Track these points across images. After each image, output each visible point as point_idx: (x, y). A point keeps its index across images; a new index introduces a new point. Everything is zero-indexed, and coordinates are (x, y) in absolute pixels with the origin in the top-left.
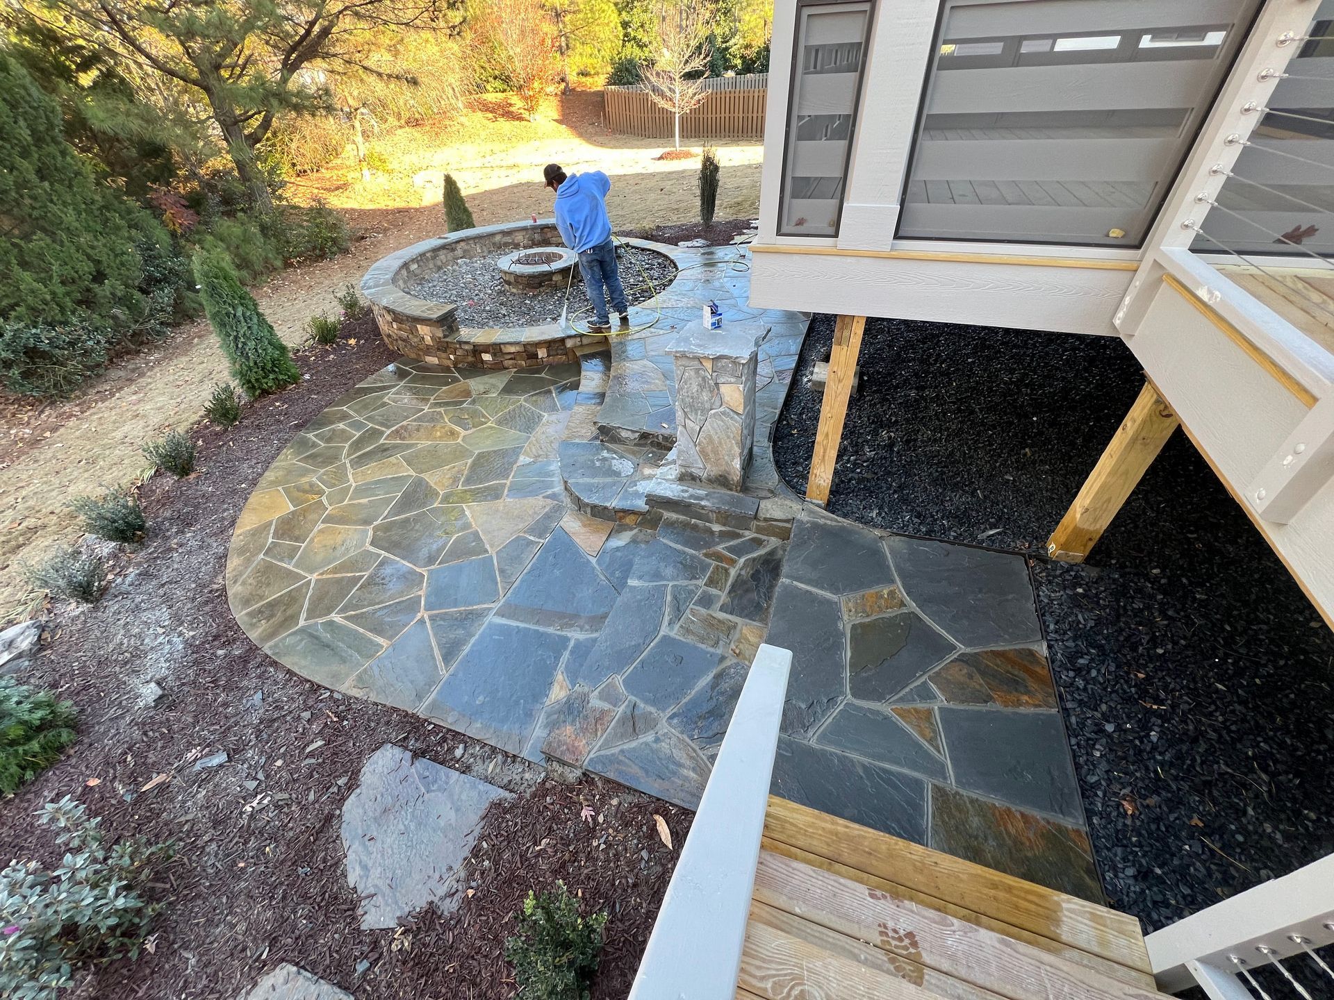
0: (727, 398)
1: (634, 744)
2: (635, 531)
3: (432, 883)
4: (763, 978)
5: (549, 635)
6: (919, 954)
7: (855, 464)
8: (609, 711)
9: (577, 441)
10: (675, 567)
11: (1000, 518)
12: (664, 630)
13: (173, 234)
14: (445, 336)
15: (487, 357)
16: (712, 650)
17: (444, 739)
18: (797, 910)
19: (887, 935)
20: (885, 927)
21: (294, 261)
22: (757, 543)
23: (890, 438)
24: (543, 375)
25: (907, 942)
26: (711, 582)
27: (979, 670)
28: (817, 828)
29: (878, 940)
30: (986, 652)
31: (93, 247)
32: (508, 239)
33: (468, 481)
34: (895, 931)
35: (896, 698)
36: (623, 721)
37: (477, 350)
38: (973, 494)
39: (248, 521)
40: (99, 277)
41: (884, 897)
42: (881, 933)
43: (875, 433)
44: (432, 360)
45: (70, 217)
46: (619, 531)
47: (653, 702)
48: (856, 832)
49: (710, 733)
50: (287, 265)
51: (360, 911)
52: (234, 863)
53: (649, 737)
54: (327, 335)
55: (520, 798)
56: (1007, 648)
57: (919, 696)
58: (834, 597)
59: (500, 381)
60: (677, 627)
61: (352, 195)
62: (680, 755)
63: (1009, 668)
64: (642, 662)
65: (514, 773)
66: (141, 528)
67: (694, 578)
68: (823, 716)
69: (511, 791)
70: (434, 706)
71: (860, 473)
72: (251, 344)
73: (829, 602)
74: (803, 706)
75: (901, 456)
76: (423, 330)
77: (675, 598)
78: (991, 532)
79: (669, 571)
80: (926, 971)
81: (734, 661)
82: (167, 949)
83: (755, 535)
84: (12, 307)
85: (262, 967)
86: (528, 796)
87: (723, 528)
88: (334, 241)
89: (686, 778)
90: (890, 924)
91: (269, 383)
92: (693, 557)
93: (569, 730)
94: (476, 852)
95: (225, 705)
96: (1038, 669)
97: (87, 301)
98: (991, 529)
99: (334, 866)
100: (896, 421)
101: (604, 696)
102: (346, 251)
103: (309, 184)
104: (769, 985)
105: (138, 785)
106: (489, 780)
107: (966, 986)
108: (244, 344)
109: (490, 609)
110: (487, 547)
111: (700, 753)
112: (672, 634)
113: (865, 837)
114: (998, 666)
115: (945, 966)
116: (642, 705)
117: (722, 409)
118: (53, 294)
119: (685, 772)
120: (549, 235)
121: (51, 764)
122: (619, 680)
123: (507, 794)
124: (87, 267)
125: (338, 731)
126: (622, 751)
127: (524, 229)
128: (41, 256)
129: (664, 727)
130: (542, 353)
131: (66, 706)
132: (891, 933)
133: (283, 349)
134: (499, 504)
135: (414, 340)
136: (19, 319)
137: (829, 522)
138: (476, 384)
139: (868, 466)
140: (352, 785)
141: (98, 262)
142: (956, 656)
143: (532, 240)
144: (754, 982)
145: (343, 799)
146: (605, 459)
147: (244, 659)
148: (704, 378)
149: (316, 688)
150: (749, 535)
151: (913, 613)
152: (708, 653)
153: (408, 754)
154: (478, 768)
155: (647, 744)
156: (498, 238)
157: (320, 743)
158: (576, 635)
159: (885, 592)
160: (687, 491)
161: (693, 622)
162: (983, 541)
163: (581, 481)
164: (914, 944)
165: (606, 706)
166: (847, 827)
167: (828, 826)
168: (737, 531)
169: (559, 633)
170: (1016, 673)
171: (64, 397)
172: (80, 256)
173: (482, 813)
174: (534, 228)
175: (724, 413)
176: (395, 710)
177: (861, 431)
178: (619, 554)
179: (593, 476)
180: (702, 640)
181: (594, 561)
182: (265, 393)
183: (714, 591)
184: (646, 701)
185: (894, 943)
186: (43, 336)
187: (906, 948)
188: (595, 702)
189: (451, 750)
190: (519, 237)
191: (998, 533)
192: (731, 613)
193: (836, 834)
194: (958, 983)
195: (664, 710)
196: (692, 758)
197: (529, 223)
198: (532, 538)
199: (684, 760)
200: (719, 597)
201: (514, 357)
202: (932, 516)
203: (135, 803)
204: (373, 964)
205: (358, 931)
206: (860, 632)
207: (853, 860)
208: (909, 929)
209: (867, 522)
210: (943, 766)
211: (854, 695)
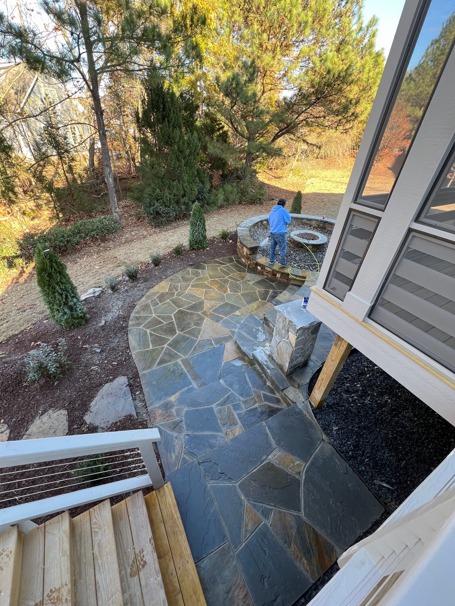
0: (290, 338)
1: (170, 432)
2: (246, 363)
3: (103, 421)
4: (95, 517)
5: (188, 378)
6: (141, 570)
7: (354, 401)
8: (174, 416)
9: (256, 317)
10: (240, 386)
11: (400, 483)
12: (213, 406)
13: (212, 186)
14: (250, 255)
15: (259, 268)
16: (221, 425)
17: (138, 386)
18: (130, 518)
19: (140, 554)
20: (143, 552)
21: (243, 203)
22: (278, 401)
23: (386, 401)
24: (273, 284)
25: (142, 563)
26: (245, 402)
27: (298, 529)
28: (170, 507)
29: (137, 552)
30: (310, 527)
31: (186, 187)
32: (309, 222)
33: (214, 311)
34: (143, 556)
35: (253, 502)
36: (174, 423)
37: (257, 264)
38: (399, 460)
39: (156, 288)
40: (184, 196)
41: (152, 545)
42: (140, 552)
43: (382, 394)
44: (243, 260)
46: (240, 359)
47: (187, 425)
48: (178, 523)
49: (191, 451)
50: (240, 203)
51: (87, 413)
52: (80, 379)
53: (175, 434)
54: (224, 236)
55: (137, 419)
56: (323, 535)
57: (262, 511)
58: (274, 446)
59: (258, 278)
60: (219, 408)
61: (281, 182)
62: (177, 448)
63: (314, 544)
64: (197, 410)
65: (143, 411)
66: (135, 277)
67: (241, 395)
68: (222, 481)
69: (137, 416)
70: (144, 375)
71: (352, 407)
72: (196, 234)
73: (271, 445)
74: (219, 471)
75: (383, 414)
76: (245, 249)
77: (228, 397)
78: (385, 485)
79: (236, 386)
80: (137, 576)
81: (223, 436)
82: (57, 387)
83: (280, 398)
85: (63, 407)
86: (139, 421)
87: (271, 386)
88: (260, 199)
89: (171, 457)
90: (145, 553)
91: (195, 247)
92: (249, 388)
93: (160, 411)
94: (116, 423)
95: (111, 337)
96: (327, 558)
97: (177, 202)
98: (387, 483)
99: (91, 397)
100: (400, 396)
101: (178, 411)
102: (261, 204)
103: (271, 173)
104: (94, 520)
105: (84, 345)
106: (136, 407)
107: (140, 595)
109: (181, 357)
110: (199, 336)
111: (183, 454)
112: (215, 409)
113: (179, 527)
114: (309, 537)
115: (143, 583)
116: (184, 423)
117: (287, 341)
118: (170, 198)
119: (173, 455)
120: (327, 226)
121: (78, 327)
122: (186, 409)
123: (135, 415)
124: (182, 193)
125: (122, 364)
126: (165, 431)
127: (317, 220)
128: (173, 187)
129: (182, 436)
130: (278, 275)
131: (88, 316)
132: (142, 555)
133: (205, 237)
134: (215, 324)
135: (241, 251)
137: (308, 416)
138: (249, 276)
139: (359, 406)
140: (111, 381)
141: (185, 192)
142: (295, 514)
143: (319, 226)
144: (93, 515)
145: (107, 382)
146: (258, 330)
147: (123, 328)
148: (285, 325)
149: (128, 348)
150: (278, 396)
151: (299, 481)
152: (218, 425)
153: (128, 383)
154: (137, 402)
155: (173, 436)
156: (304, 221)
157: (116, 363)
158: (194, 385)
159: (298, 462)
160: (267, 362)
161: (225, 410)
162: (375, 485)
163: (242, 333)
164: (143, 566)
165: (175, 414)
166: (178, 518)
167: (174, 511)
168: (275, 391)
169: (191, 380)
170: (314, 548)
171: (159, 226)
172: (182, 189)
173: (126, 415)
174: (321, 221)
175: (287, 343)
176: (136, 368)
177: (375, 389)
178: (232, 368)
179: (248, 334)
180: (221, 419)
181: (223, 364)
182: (193, 249)
183: (243, 406)
184: (186, 423)
185: (139, 558)
186: (162, 209)
187: (140, 564)
188: (174, 410)
189: (137, 391)
190: (313, 223)
191: (388, 489)
192: (240, 419)
193: (173, 516)
194: (140, 591)
195: (187, 430)
196: (179, 453)
197: (320, 218)
198: (213, 342)
199: (176, 451)
200: (243, 409)
201: (268, 272)
202: (363, 452)
203: (80, 349)
204: (77, 428)
205: (82, 418)
206: (270, 467)
207: (168, 529)
208: (147, 561)
209: (326, 429)
210: (240, 543)
211: (239, 485)
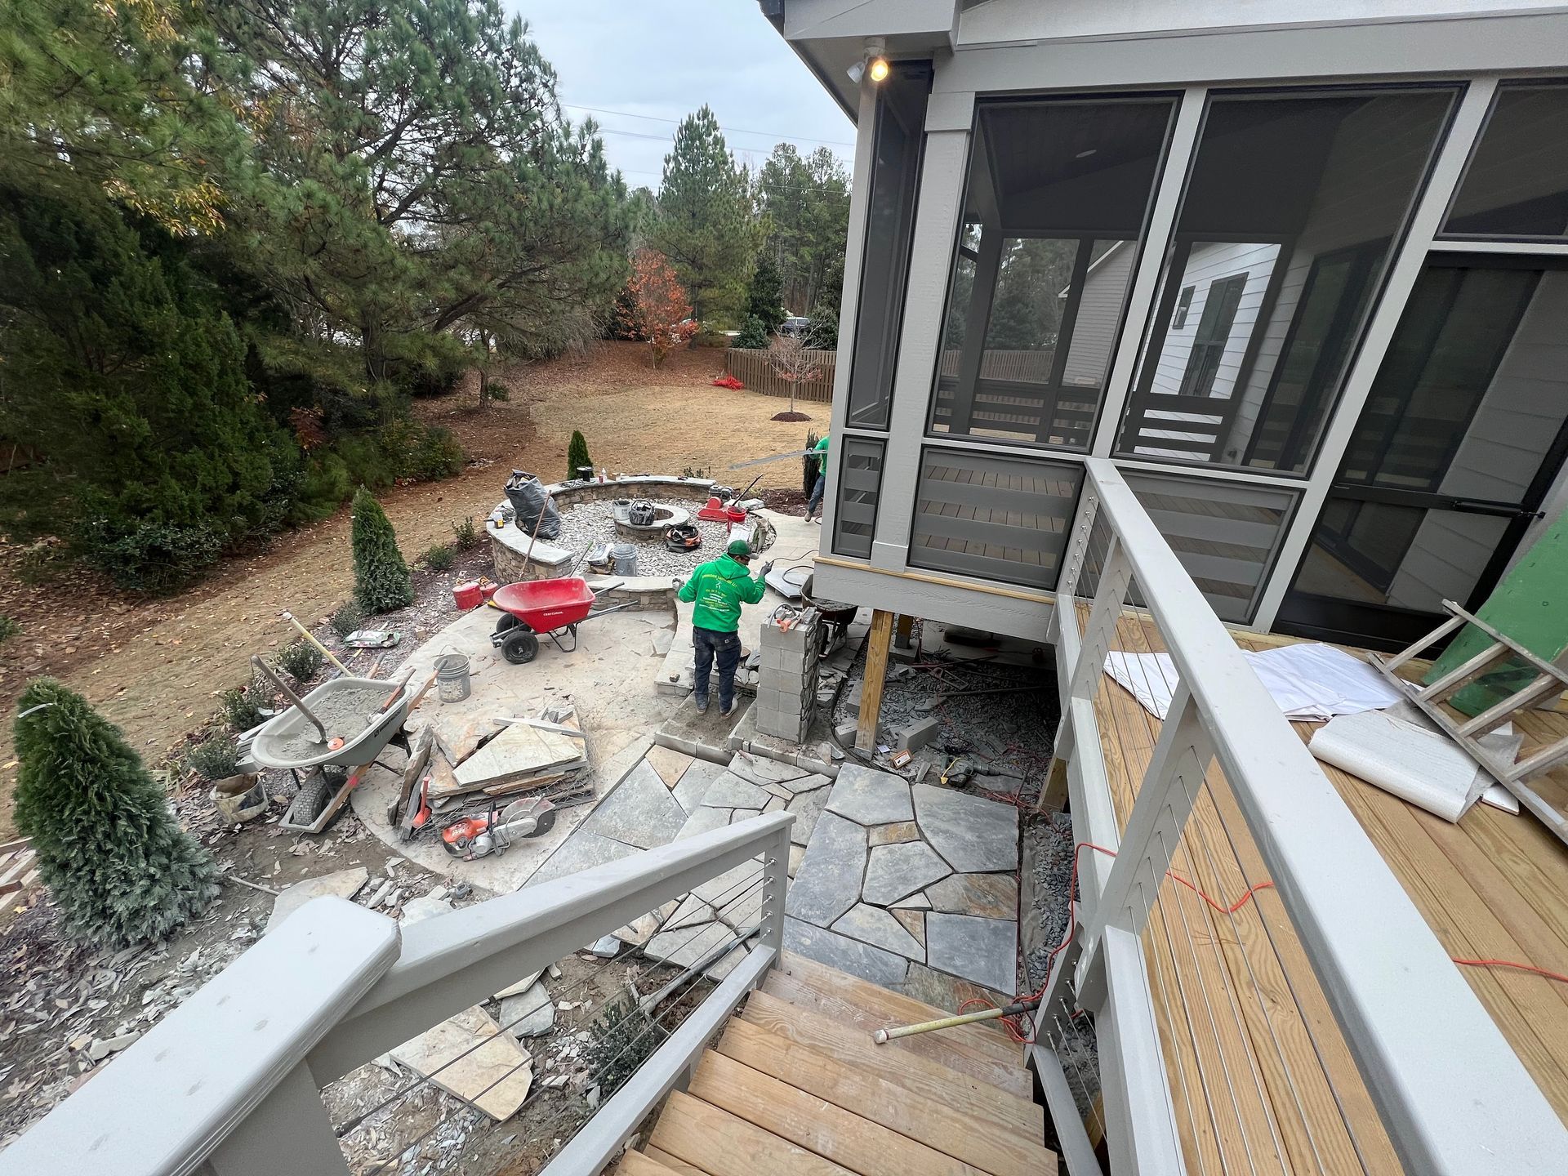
13: (302, 450)
21: (404, 481)
31: (237, 462)
40: (233, 488)
45: (227, 436)
63: (988, 887)
72: (382, 568)
84: (149, 510)
88: (447, 464)
91: (387, 602)
97: (217, 508)
102: (456, 475)
108: (377, 567)
118: (191, 500)
124: (226, 479)
128: (191, 467)
136: (153, 520)
141: (236, 474)
172: (224, 468)
186: (168, 536)
